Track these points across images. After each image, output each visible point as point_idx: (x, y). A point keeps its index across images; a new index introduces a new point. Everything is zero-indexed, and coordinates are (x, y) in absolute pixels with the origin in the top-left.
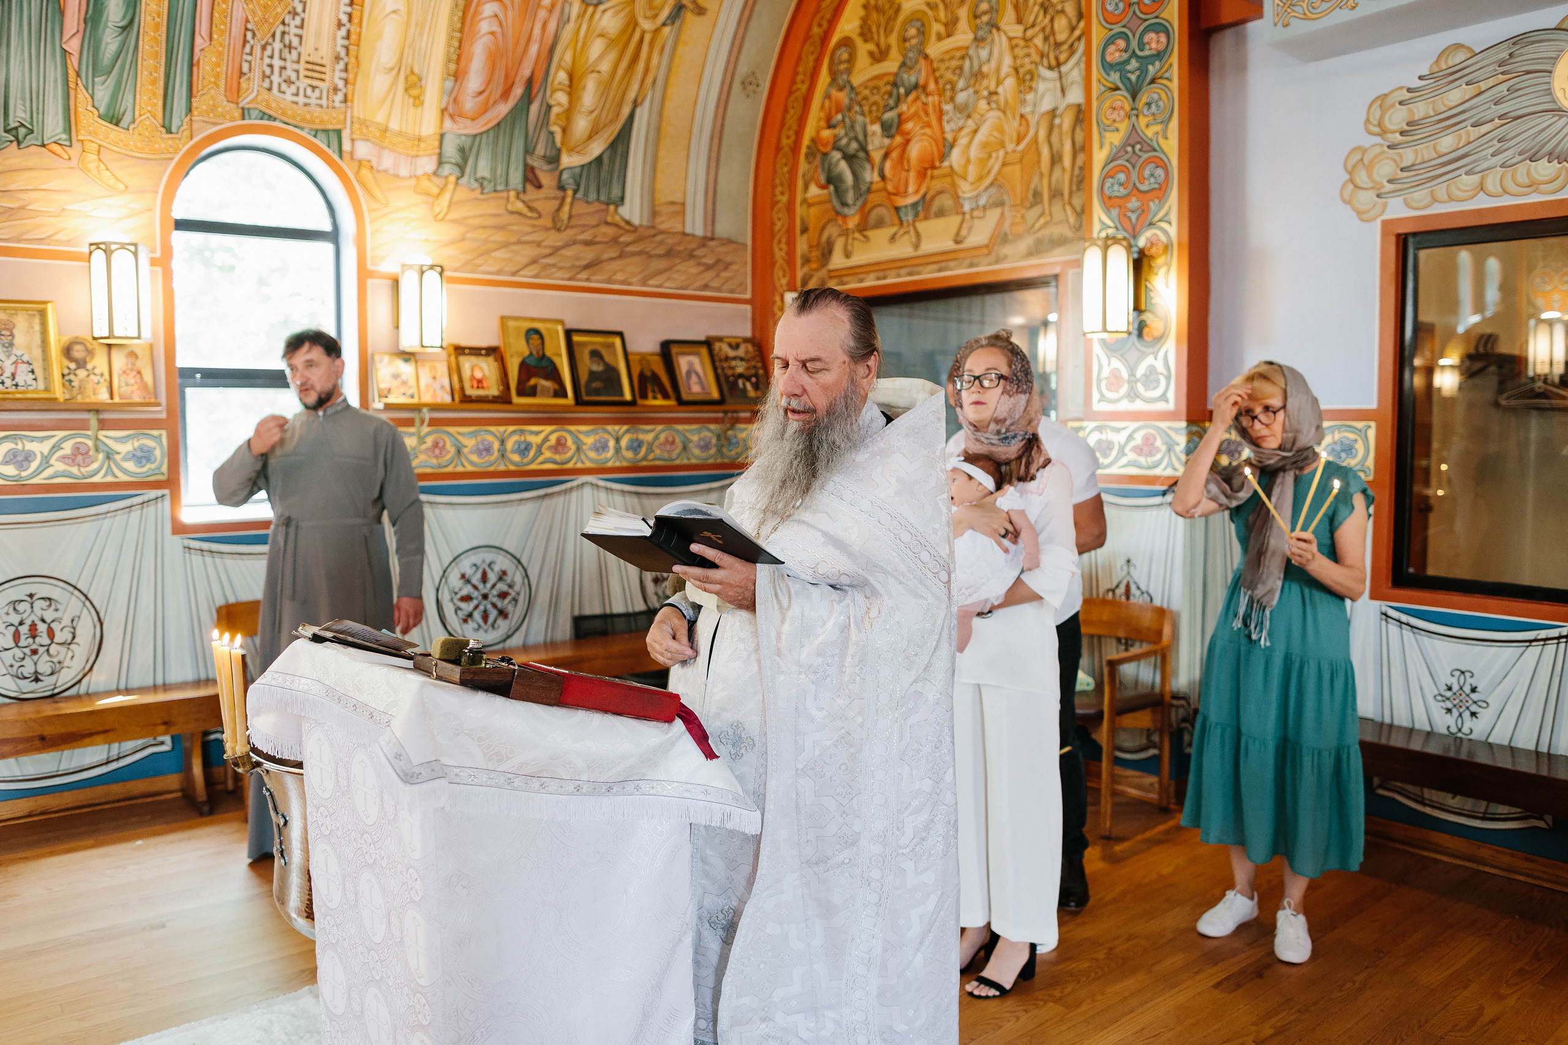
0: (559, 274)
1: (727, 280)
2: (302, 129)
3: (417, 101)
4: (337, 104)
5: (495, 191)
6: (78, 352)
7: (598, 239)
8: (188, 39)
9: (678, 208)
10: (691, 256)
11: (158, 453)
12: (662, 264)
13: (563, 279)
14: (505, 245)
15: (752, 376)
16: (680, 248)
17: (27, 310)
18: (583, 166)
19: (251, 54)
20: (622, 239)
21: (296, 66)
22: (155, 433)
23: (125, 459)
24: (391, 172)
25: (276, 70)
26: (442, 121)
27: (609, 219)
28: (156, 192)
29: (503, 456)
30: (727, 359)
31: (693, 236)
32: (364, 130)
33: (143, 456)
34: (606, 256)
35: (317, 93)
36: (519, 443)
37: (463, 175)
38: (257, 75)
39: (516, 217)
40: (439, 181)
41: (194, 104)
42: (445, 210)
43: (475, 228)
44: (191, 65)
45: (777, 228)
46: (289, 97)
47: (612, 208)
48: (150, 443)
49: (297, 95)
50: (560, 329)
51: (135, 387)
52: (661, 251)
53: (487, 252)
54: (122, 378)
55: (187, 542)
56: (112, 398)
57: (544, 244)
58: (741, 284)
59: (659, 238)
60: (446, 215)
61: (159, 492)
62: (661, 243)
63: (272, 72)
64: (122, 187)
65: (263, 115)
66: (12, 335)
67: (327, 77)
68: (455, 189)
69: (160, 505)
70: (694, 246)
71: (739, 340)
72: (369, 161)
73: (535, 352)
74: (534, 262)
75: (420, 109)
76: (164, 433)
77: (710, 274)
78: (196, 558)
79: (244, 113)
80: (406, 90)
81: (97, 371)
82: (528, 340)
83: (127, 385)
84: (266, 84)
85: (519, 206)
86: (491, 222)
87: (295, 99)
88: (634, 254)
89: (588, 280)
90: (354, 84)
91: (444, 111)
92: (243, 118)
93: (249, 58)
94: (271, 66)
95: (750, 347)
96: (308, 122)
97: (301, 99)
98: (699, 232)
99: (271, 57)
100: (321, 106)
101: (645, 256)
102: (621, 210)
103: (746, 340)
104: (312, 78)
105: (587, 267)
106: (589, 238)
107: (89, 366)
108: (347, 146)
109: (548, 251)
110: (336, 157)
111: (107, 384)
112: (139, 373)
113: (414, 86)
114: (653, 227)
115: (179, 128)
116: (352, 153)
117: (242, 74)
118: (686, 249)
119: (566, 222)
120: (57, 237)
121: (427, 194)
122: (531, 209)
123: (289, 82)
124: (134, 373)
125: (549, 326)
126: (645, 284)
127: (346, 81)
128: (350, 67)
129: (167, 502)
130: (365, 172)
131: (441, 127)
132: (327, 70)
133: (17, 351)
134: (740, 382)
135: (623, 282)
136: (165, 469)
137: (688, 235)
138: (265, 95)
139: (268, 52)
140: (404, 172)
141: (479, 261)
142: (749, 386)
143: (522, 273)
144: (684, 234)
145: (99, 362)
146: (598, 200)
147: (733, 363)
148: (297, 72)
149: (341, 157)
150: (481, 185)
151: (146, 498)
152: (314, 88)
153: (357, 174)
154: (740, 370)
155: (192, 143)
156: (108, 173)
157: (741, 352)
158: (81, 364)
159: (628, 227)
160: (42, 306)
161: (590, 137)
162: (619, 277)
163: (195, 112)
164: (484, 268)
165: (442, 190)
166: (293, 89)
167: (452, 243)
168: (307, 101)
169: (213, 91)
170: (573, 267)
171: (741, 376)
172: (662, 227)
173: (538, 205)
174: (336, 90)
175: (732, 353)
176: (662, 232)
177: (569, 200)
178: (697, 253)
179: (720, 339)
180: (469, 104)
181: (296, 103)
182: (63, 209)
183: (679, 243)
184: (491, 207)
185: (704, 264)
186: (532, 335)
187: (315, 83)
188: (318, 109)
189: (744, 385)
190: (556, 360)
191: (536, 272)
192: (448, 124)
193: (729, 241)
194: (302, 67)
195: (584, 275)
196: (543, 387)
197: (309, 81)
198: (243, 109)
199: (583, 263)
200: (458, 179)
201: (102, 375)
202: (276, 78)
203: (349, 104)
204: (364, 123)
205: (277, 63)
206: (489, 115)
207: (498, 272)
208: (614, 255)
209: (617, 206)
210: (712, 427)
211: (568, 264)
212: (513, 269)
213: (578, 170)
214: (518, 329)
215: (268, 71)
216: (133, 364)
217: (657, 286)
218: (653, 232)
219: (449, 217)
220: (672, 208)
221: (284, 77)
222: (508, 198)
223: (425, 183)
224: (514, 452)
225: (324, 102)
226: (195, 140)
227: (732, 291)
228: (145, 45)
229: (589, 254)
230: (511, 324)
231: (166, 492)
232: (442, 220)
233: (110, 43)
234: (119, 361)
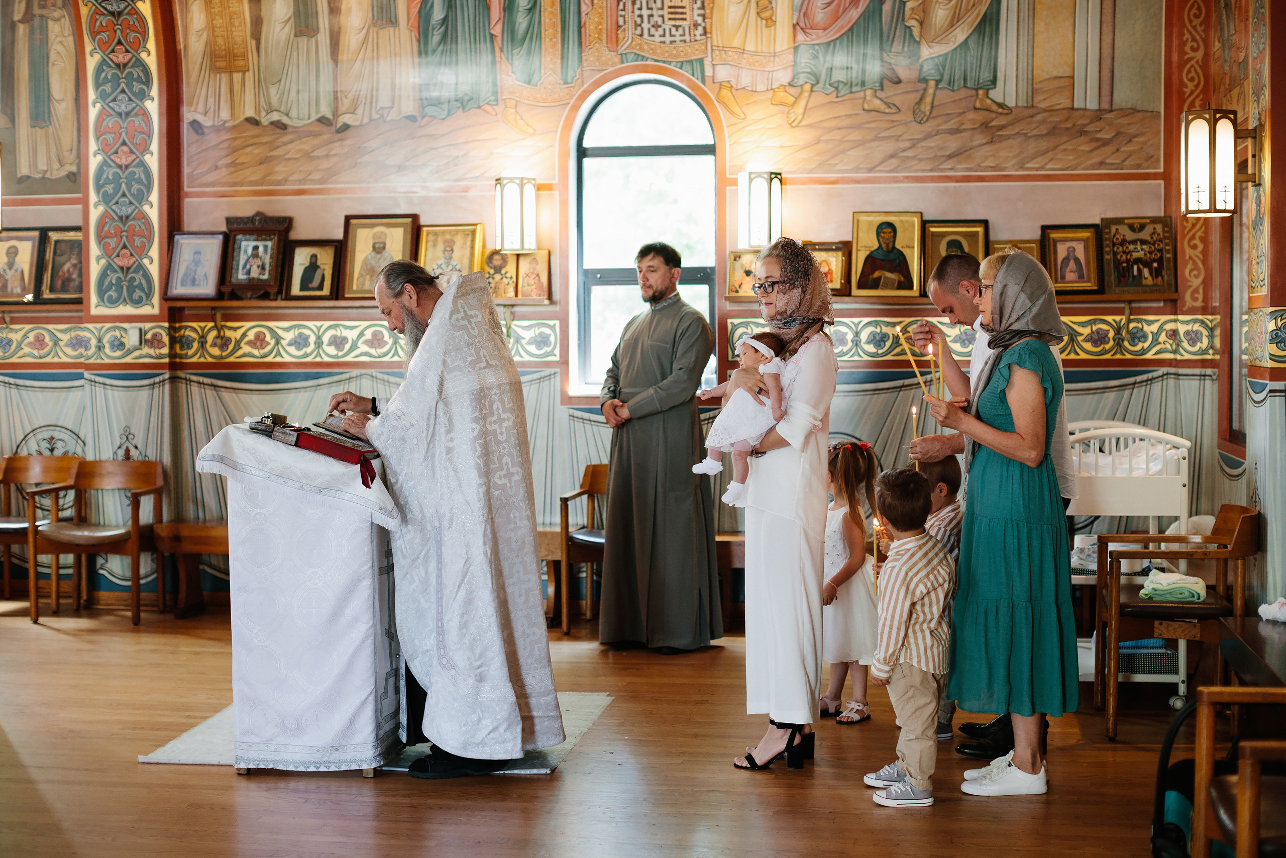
0: (920, 166)
1: (1130, 155)
2: (670, 63)
3: (770, 22)
4: (698, 38)
5: (851, 92)
6: (497, 260)
7: (963, 127)
8: (576, 7)
9: (1065, 82)
10: (1082, 133)
11: (552, 339)
12: (1044, 144)
13: (924, 171)
14: (862, 143)
15: (1154, 261)
16: (1069, 125)
17: (464, 231)
18: (947, 54)
19: (624, 10)
20: (993, 124)
21: (661, 12)
22: (551, 323)
23: (529, 343)
24: (750, 89)
25: (645, 18)
26: (795, 36)
27: (978, 105)
28: (556, 132)
29: (857, 345)
30: (1124, 242)
31: (1085, 109)
32: (724, 56)
33: (541, 341)
34: (976, 143)
35: (680, 29)
36: (873, 334)
37: (818, 82)
38: (630, 25)
39: (874, 113)
40: (792, 90)
41: (584, 58)
42: (800, 117)
43: (831, 130)
44: (580, 28)
45: (1187, 91)
46: (657, 39)
47: (981, 92)
48: (547, 331)
49: (664, 35)
50: (916, 221)
51: (534, 287)
52: (1043, 130)
53: (843, 152)
54: (526, 280)
55: (571, 411)
56: (516, 295)
57: (902, 138)
58: (1152, 157)
59: (1039, 117)
60: (800, 122)
61: (552, 371)
62: (1044, 121)
63: (642, 21)
64: (531, 131)
65: (638, 57)
66: (452, 250)
67: (687, 16)
68: (810, 96)
69: (552, 380)
70: (1086, 121)
71: (1148, 221)
72: (729, 82)
73: (884, 246)
74: (892, 156)
75: (773, 28)
76: (557, 323)
77: (1110, 149)
78: (579, 425)
79: (623, 57)
80: (758, 13)
81: (508, 275)
82: (878, 234)
83: (528, 285)
84: (639, 32)
85: (877, 103)
86: (847, 122)
87: (662, 39)
88: (1009, 137)
89: (951, 169)
90: (711, 18)
91: (794, 26)
92: (622, 62)
93: (623, 13)
94: (641, 16)
95: (1159, 228)
96: (675, 56)
97: (668, 39)
98: (1092, 104)
99: (640, 9)
100: (685, 41)
101: (1023, 138)
102: (993, 94)
103: (1154, 220)
104: (675, 19)
105: (950, 157)
106: (955, 127)
107: (503, 271)
108: (708, 72)
109: (908, 144)
110: (699, 83)
111: (514, 285)
112: (538, 275)
113: (765, 9)
114: (1033, 106)
115: (573, 78)
116: (713, 77)
117: (619, 27)
118: (1074, 125)
119: (928, 113)
120: (486, 175)
121: (782, 104)
122: (888, 105)
123: (656, 26)
124: (534, 276)
125: (904, 218)
126: (1022, 168)
127: (704, 17)
128: (706, 4)
129: (558, 377)
130: (725, 92)
131: (794, 42)
132: (687, 10)
133: (454, 263)
134: (1135, 267)
135: (993, 168)
136: (557, 351)
137: (1078, 109)
138: (638, 40)
139: (638, 5)
140: (761, 87)
141: (832, 162)
142: (1146, 272)
143: (877, 169)
144: (1073, 109)
145: (510, 269)
146: (965, 87)
147: (1131, 247)
148: (662, 16)
149: (704, 83)
150: (837, 88)
151: (542, 374)
152: (677, 27)
153: (718, 96)
154: (1140, 254)
155: (583, 89)
156: (522, 122)
157: (1145, 235)
158: (498, 270)
159: (1000, 110)
160: (474, 227)
161: (951, 25)
162: (990, 163)
163: (585, 64)
164: (837, 168)
165: (797, 98)
166: (660, 31)
167: (806, 147)
168: (673, 39)
169: (597, 45)
170: (935, 156)
171: (1138, 261)
172: (1043, 105)
173: (897, 100)
174: (696, 25)
175: (1130, 236)
176: (1045, 111)
177: (931, 91)
178: (1086, 129)
179: (1119, 221)
180: (820, 16)
181: (664, 42)
182: (491, 153)
183: (1067, 120)
184: (843, 110)
185: (1098, 139)
186: (887, 230)
187: (678, 23)
188: (683, 44)
189: (1139, 269)
190: (906, 252)
191: (893, 167)
192: (801, 36)
193: (1134, 111)
194: (665, 12)
195: (948, 165)
196: (886, 278)
197: (673, 23)
198: (621, 54)
199: (947, 153)
200: (813, 86)
201: (511, 278)
202: (646, 25)
203: (708, 35)
204: (723, 49)
205: (645, 12)
206: (840, 23)
207: (856, 170)
208: (984, 141)
209: (988, 90)
210: (1109, 318)
211: (932, 156)
212: (869, 166)
213: (941, 59)
214: (870, 223)
215: (639, 20)
216: (534, 269)
217: (1037, 169)
218: (1032, 111)
219: (804, 123)
220: (1056, 84)
221: (652, 23)
222: (865, 98)
223: (781, 94)
224: (868, 342)
225: (687, 38)
226: (585, 86)
227: (1139, 166)
228: (546, 19)
229: (953, 144)
230: (863, 218)
231: (558, 370)
232: (797, 126)
233: (522, 21)
234: (524, 265)
